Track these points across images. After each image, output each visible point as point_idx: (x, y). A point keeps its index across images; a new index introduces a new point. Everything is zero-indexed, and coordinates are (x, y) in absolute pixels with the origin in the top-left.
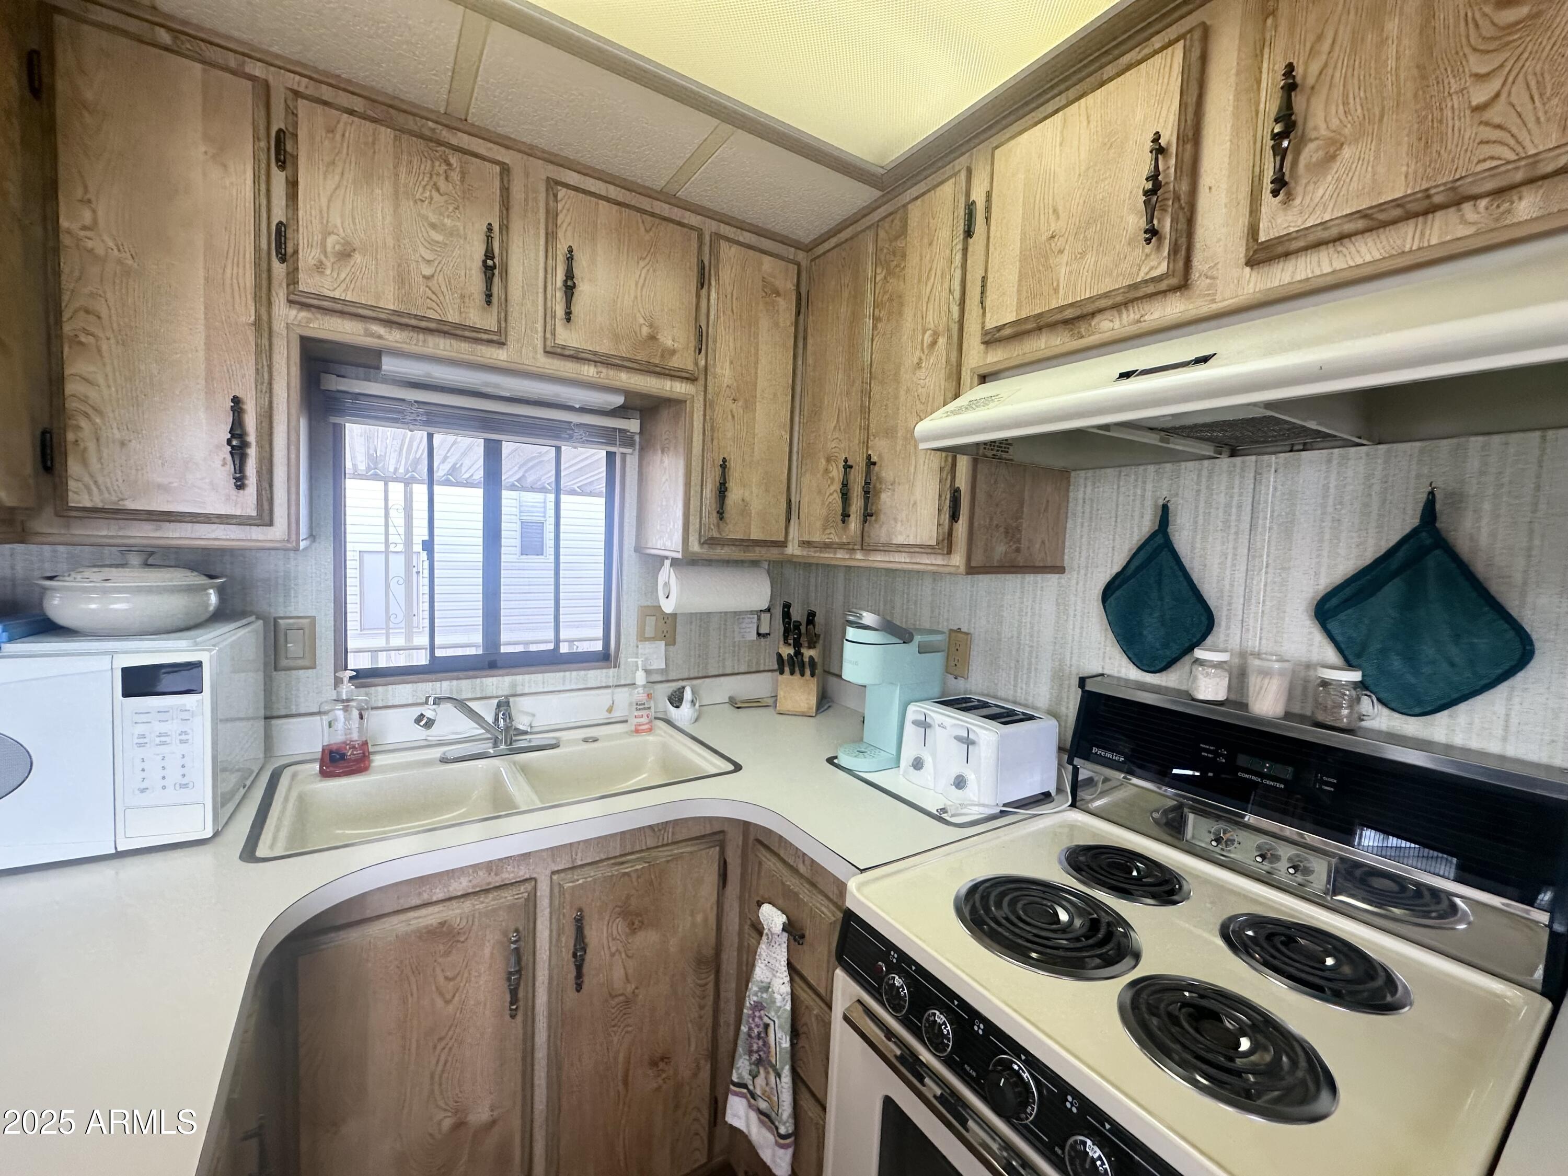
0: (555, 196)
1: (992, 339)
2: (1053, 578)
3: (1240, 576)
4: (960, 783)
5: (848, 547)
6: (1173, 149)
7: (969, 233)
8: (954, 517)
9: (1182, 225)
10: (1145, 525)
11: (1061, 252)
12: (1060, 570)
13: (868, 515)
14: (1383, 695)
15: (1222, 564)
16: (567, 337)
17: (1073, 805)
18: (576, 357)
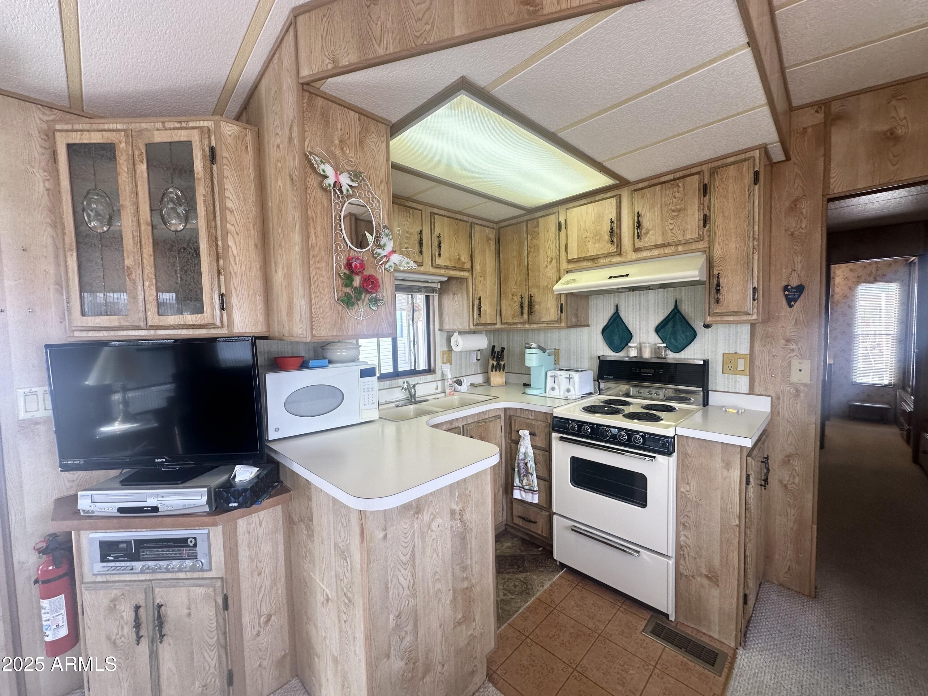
0: (434, 218)
1: (570, 261)
2: (586, 329)
3: (638, 323)
4: (568, 391)
5: (523, 323)
6: (615, 222)
7: (560, 230)
8: (562, 312)
9: (619, 241)
10: (612, 311)
11: (589, 241)
12: (588, 326)
13: (531, 313)
14: (671, 349)
15: (633, 320)
16: (439, 262)
17: (600, 394)
18: (440, 267)
